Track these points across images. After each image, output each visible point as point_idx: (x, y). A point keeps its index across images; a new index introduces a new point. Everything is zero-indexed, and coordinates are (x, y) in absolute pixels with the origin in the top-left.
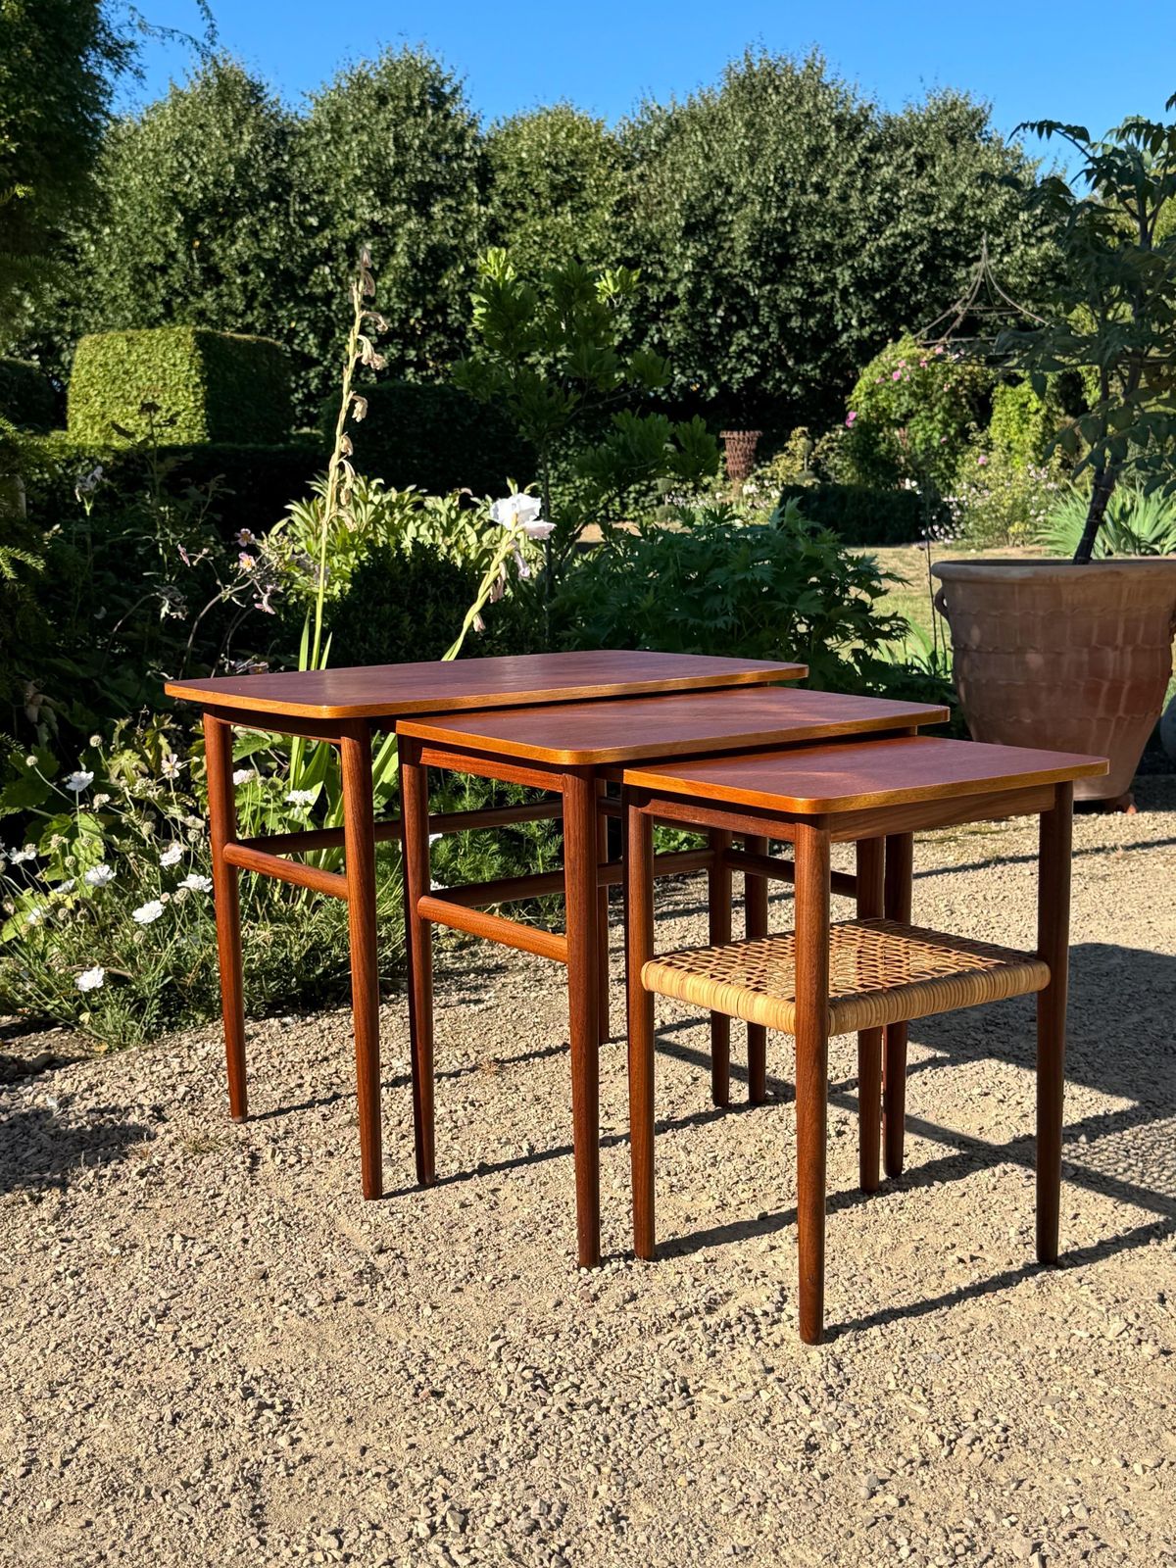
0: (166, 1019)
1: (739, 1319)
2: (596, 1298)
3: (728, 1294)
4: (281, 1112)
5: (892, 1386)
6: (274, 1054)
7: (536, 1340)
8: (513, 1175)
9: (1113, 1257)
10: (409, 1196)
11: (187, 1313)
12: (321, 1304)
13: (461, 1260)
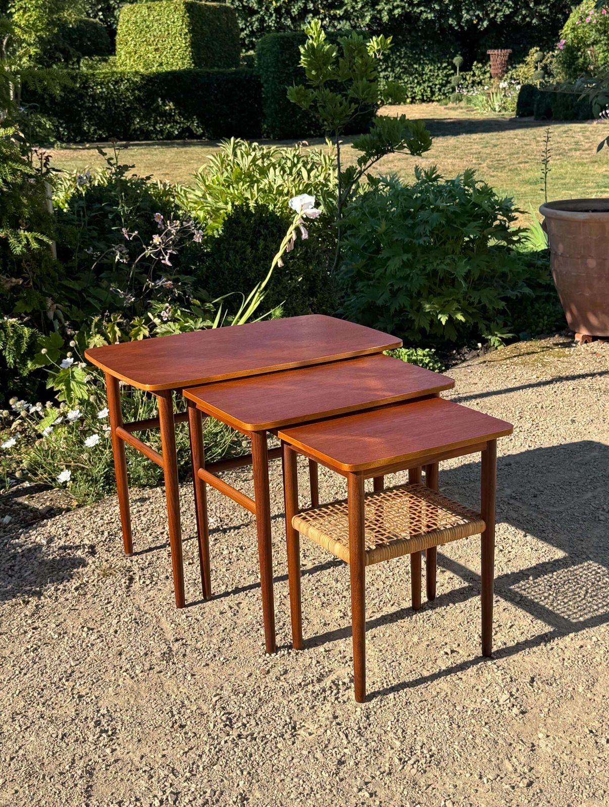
0: (107, 487)
1: (331, 687)
2: (268, 672)
3: (330, 671)
4: (151, 550)
5: (389, 729)
6: (155, 511)
7: (234, 697)
8: (250, 595)
9: (520, 652)
10: (198, 606)
11: (81, 675)
12: (142, 672)
13: (212, 646)
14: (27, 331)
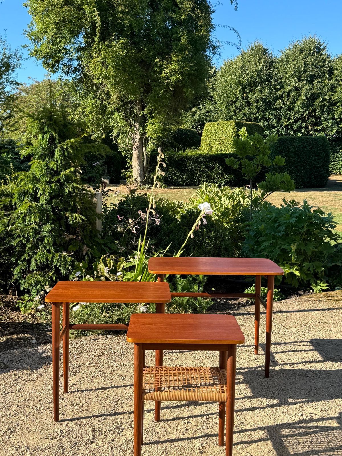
14: (69, 259)
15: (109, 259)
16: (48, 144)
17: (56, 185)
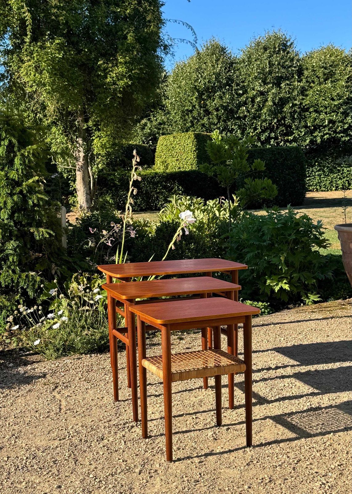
14: (38, 279)
15: (82, 277)
16: (6, 152)
17: (18, 197)
